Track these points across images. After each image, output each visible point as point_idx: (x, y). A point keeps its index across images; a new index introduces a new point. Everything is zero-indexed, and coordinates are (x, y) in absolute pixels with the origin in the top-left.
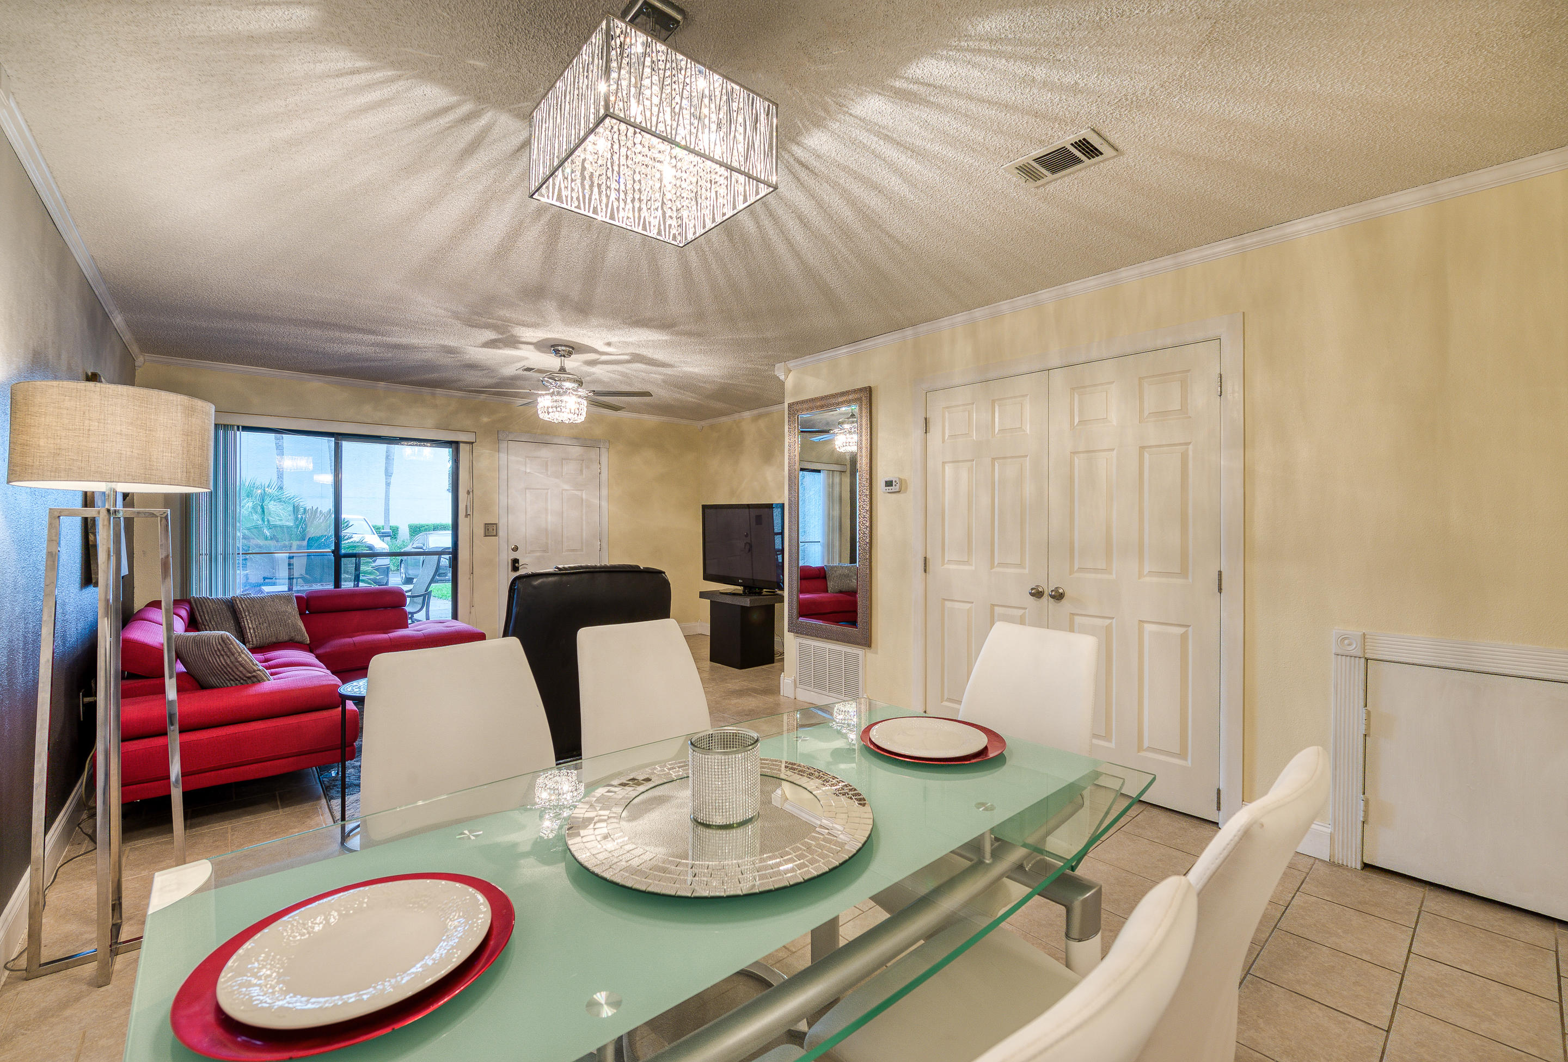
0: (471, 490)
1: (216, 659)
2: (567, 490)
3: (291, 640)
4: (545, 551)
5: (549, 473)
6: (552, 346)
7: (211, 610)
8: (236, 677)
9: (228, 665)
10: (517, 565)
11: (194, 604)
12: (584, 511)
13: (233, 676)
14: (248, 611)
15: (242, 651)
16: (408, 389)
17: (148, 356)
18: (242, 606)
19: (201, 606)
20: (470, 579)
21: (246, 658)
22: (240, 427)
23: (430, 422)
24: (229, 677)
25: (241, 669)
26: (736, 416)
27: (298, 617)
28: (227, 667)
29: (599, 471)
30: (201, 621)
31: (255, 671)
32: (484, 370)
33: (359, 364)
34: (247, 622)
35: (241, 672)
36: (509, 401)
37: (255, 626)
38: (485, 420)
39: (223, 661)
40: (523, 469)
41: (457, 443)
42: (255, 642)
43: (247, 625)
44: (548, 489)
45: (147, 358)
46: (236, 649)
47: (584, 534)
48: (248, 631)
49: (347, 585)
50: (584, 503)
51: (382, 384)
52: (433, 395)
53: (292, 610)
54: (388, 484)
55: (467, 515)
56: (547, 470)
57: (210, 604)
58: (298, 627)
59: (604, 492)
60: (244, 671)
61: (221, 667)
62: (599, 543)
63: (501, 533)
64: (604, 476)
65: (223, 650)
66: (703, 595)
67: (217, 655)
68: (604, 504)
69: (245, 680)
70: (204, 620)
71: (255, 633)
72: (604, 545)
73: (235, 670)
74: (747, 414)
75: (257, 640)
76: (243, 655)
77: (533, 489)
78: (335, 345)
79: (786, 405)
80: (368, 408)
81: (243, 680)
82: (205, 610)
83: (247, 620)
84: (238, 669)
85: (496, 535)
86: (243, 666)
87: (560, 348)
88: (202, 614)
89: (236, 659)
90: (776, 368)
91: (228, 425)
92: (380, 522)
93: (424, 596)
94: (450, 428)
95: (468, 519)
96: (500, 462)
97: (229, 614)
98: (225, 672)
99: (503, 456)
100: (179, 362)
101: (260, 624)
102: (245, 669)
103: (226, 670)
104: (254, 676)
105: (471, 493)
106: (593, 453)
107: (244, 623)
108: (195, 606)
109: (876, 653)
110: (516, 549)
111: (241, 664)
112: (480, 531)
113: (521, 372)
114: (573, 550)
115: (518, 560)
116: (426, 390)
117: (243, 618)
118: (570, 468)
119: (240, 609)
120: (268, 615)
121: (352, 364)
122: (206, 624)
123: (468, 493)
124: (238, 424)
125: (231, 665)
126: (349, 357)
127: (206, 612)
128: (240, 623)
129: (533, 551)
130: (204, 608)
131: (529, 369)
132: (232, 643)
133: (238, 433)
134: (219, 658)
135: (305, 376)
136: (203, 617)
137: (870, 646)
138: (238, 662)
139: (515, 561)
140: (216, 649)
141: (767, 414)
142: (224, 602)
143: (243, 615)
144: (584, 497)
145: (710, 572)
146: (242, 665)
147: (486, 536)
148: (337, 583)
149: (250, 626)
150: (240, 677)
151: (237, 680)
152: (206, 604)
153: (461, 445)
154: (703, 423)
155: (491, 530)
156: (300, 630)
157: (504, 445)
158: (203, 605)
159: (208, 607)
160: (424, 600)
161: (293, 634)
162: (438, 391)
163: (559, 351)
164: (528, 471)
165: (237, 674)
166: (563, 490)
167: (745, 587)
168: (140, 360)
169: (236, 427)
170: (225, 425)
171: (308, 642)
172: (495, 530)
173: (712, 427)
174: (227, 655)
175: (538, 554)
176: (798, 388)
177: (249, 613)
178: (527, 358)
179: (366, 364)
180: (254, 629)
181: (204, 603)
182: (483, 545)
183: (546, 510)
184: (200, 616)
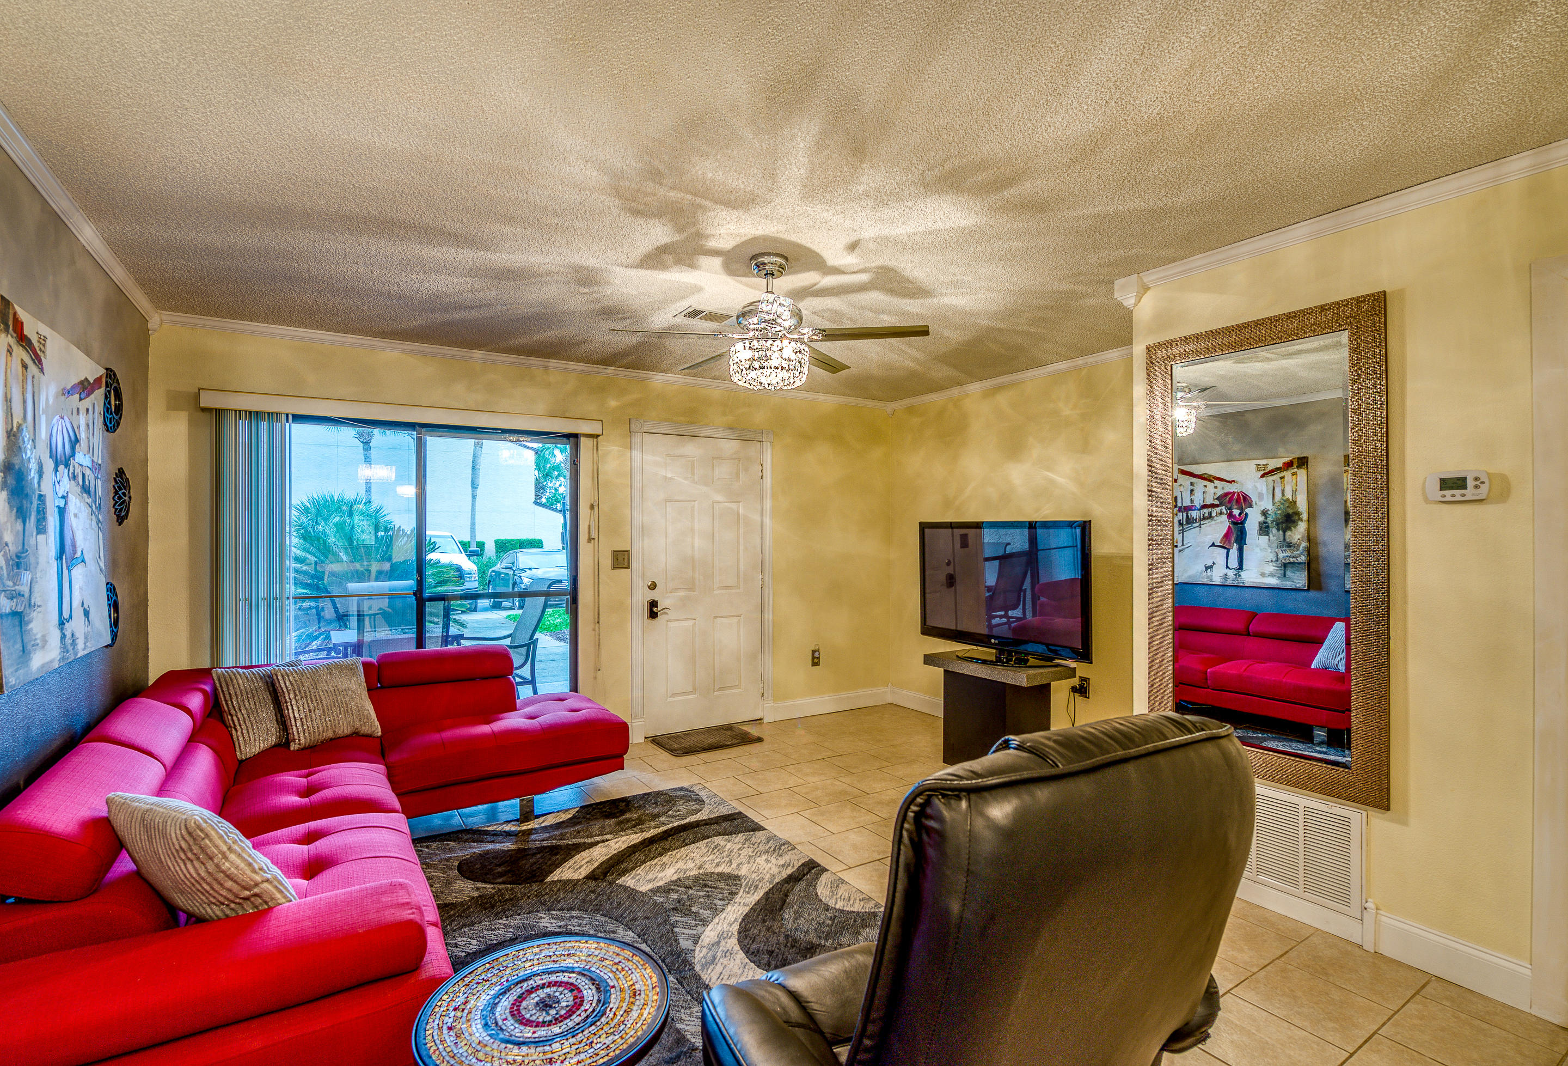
0: (596, 504)
1: (178, 865)
2: (719, 502)
3: (354, 733)
4: (691, 589)
5: (696, 478)
6: (754, 257)
7: (241, 691)
8: (221, 899)
9: (203, 879)
10: (655, 609)
11: (217, 682)
12: (741, 531)
13: (214, 897)
14: (294, 691)
15: (230, 848)
16: (515, 360)
17: (167, 315)
18: (285, 684)
19: (227, 684)
20: (594, 630)
21: (238, 861)
22: (290, 417)
23: (541, 407)
24: (207, 898)
25: (229, 884)
26: (955, 392)
27: (365, 695)
28: (202, 882)
29: (760, 474)
30: (226, 709)
31: (257, 885)
32: (625, 319)
33: (447, 317)
34: (293, 709)
35: (229, 890)
36: (644, 376)
37: (303, 716)
38: (613, 403)
39: (192, 871)
40: (662, 472)
41: (576, 436)
42: (303, 741)
43: (291, 715)
44: (694, 501)
45: (164, 318)
46: (216, 847)
47: (742, 567)
48: (293, 723)
49: (432, 646)
50: (741, 521)
51: (478, 354)
52: (546, 368)
53: (357, 685)
54: (474, 497)
55: (590, 539)
56: (693, 474)
57: (241, 682)
58: (366, 712)
59: (768, 504)
60: (236, 888)
61: (190, 881)
62: (761, 577)
63: (635, 564)
64: (767, 482)
65: (191, 850)
66: (929, 660)
67: (181, 859)
68: (768, 521)
69: (239, 904)
70: (231, 707)
71: (303, 725)
72: (768, 580)
73: (216, 886)
74: (975, 388)
75: (305, 738)
76: (232, 857)
77: (676, 501)
78: (414, 277)
79: (1139, 349)
80: (459, 388)
81: (234, 903)
82: (232, 692)
83: (292, 705)
84: (221, 885)
85: (627, 568)
86: (232, 879)
87: (766, 259)
88: (228, 697)
89: (217, 866)
90: (1116, 288)
91: (272, 413)
92: (467, 538)
93: (528, 645)
94: (567, 415)
95: (591, 545)
96: (633, 463)
97: (267, 696)
98: (198, 890)
99: (636, 454)
100: (208, 323)
101: (310, 711)
102: (236, 882)
103: (200, 888)
104: (256, 895)
105: (596, 508)
106: (753, 449)
107: (288, 710)
108: (218, 685)
109: (1403, 822)
110: (653, 586)
111: (228, 876)
112: (607, 561)
113: (680, 320)
114: (727, 587)
115: (657, 602)
116: (535, 361)
117: (286, 702)
118: (723, 471)
119: (282, 688)
120: (323, 697)
121: (439, 317)
122: (234, 713)
123: (592, 507)
124: (287, 411)
125: (209, 880)
126: (435, 303)
127: (233, 695)
128: (282, 710)
129: (675, 590)
130: (231, 688)
131: (694, 314)
132: (207, 836)
133: (287, 425)
134: (185, 864)
135: (376, 342)
136: (229, 703)
137: (1385, 805)
138: (223, 872)
139: (653, 604)
140: (177, 847)
141: (1012, 385)
142: (261, 678)
143: (287, 698)
144: (741, 511)
145: (931, 623)
146: (230, 877)
147: (614, 568)
148: (420, 642)
149: (297, 715)
150: (228, 899)
151: (223, 904)
152: (235, 681)
153: (582, 439)
154: (894, 405)
155: (621, 560)
156: (368, 717)
157: (637, 439)
158: (230, 684)
159: (236, 686)
160: (528, 651)
161: (358, 725)
162: (553, 363)
163: (764, 264)
164: (669, 475)
165: (222, 895)
166: (714, 502)
167: (1001, 652)
168: (156, 319)
169: (284, 417)
170: (269, 413)
171: (380, 734)
172: (626, 560)
173: (910, 410)
174: (198, 858)
175: (682, 593)
176: (1162, 319)
177: (295, 695)
178: (699, 289)
179: (457, 316)
180: (301, 719)
181: (232, 680)
182: (613, 580)
183: (692, 530)
184: (226, 701)
